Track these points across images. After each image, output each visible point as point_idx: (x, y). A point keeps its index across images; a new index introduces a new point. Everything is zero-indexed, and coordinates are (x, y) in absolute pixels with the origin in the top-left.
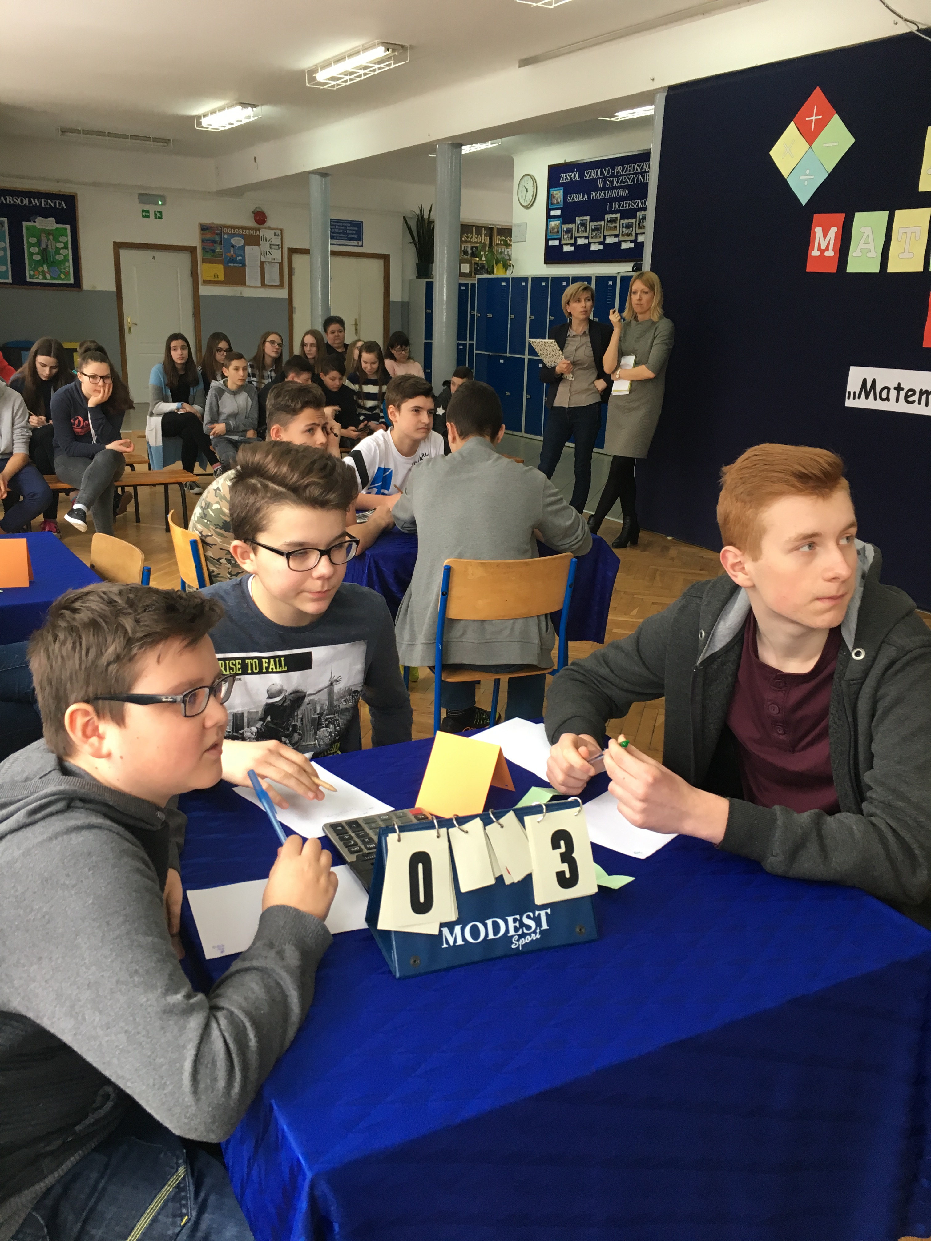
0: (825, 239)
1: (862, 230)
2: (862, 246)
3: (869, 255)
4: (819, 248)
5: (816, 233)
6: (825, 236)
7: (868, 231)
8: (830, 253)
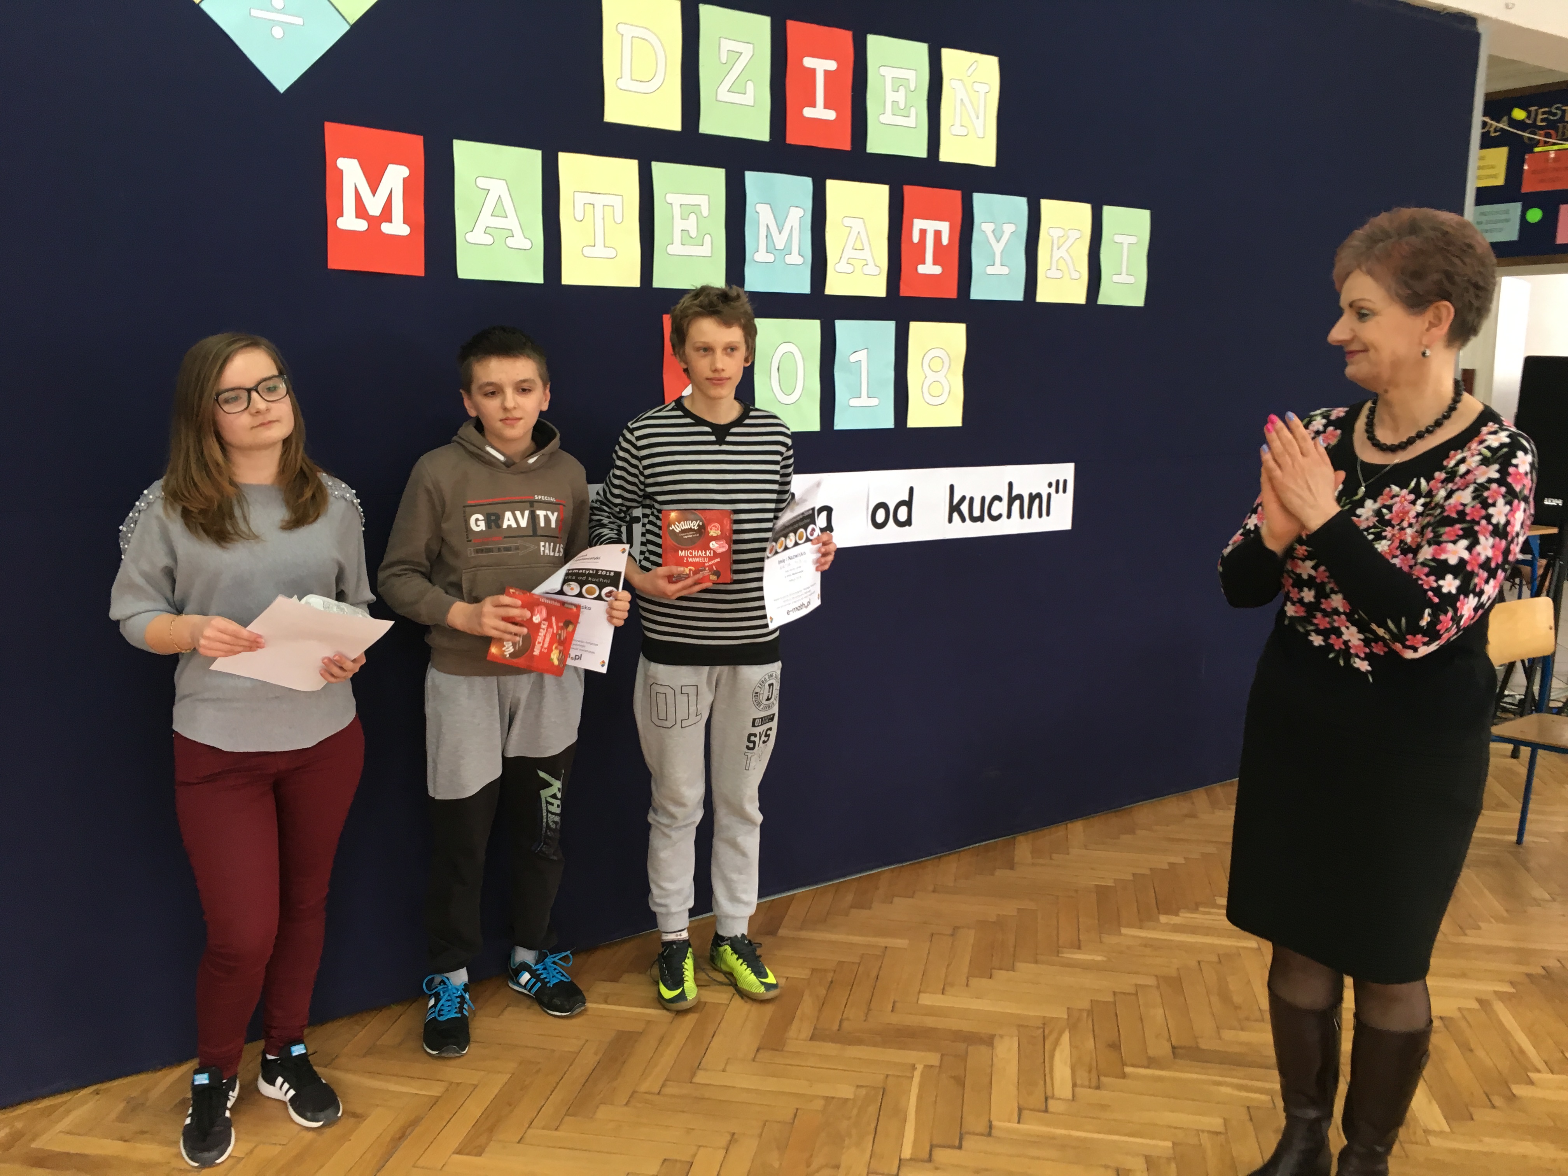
0: (374, 191)
1: (482, 183)
2: (486, 219)
3: (511, 242)
4: (361, 211)
5: (340, 172)
6: (374, 183)
7: (498, 188)
8: (397, 227)
